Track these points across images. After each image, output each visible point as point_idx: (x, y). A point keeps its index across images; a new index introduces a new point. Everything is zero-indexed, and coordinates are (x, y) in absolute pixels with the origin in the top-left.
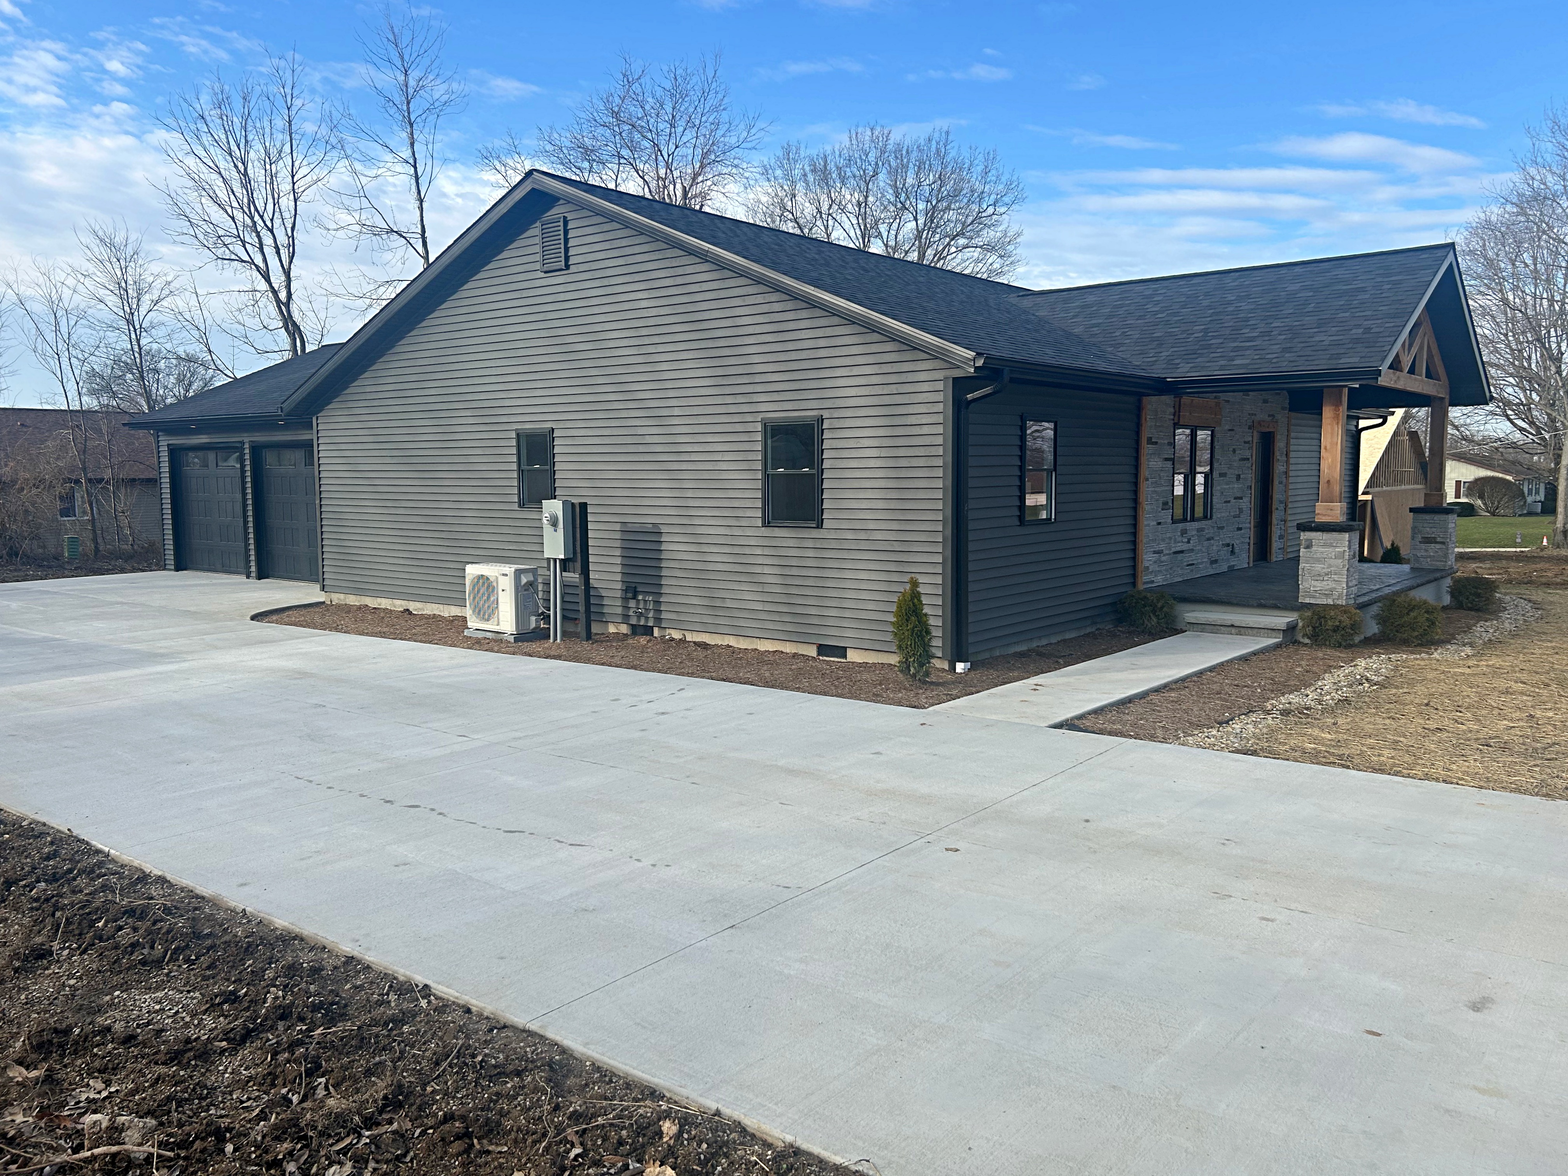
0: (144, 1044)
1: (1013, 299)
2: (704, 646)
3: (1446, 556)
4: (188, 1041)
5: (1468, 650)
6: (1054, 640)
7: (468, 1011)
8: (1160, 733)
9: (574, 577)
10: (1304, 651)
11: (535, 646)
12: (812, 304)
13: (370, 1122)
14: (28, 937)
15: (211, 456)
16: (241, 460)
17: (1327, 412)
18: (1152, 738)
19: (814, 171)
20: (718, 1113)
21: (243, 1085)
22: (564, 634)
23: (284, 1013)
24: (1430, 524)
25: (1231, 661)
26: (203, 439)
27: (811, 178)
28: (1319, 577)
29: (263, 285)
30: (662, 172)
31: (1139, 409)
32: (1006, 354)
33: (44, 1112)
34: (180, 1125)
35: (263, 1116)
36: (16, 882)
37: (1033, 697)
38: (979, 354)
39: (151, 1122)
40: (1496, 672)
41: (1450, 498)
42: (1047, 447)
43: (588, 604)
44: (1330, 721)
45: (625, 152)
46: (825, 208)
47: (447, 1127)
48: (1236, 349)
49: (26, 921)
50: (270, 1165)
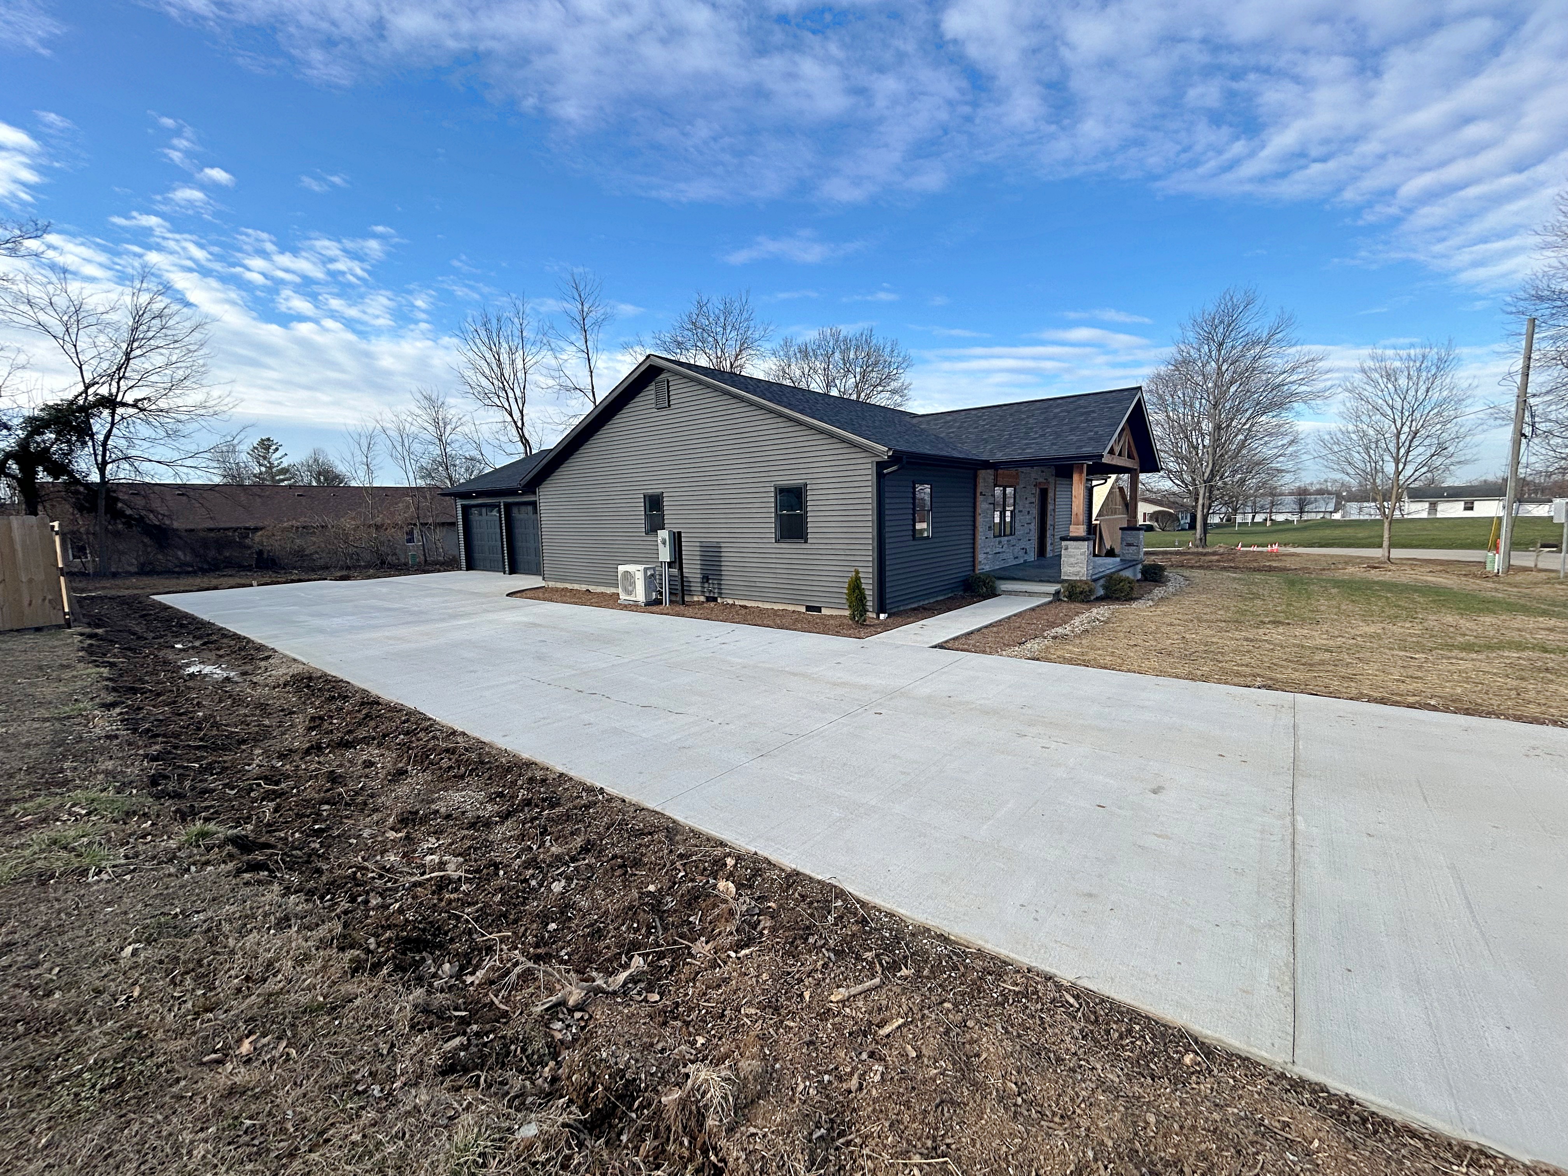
0: (456, 819)
1: (907, 418)
2: (745, 607)
3: (1139, 553)
4: (479, 817)
5: (1151, 603)
6: (932, 601)
7: (624, 801)
8: (988, 649)
9: (675, 571)
10: (1065, 605)
11: (654, 608)
12: (800, 423)
13: (573, 859)
14: (395, 764)
15: (484, 510)
16: (500, 512)
17: (1076, 477)
18: (984, 652)
19: (800, 352)
20: (756, 854)
21: (508, 840)
22: (671, 601)
23: (528, 803)
24: (1130, 536)
25: (1025, 611)
26: (480, 501)
27: (798, 355)
28: (1072, 565)
29: (509, 419)
30: (719, 354)
31: (975, 477)
32: (903, 449)
33: (405, 855)
34: (476, 861)
35: (518, 856)
36: (388, 735)
37: (920, 631)
38: (890, 449)
39: (461, 859)
40: (1165, 614)
41: (1141, 522)
42: (927, 498)
43: (683, 586)
44: (1078, 642)
45: (699, 344)
46: (806, 372)
47: (613, 862)
48: (1027, 444)
49: (394, 755)
50: (522, 882)
